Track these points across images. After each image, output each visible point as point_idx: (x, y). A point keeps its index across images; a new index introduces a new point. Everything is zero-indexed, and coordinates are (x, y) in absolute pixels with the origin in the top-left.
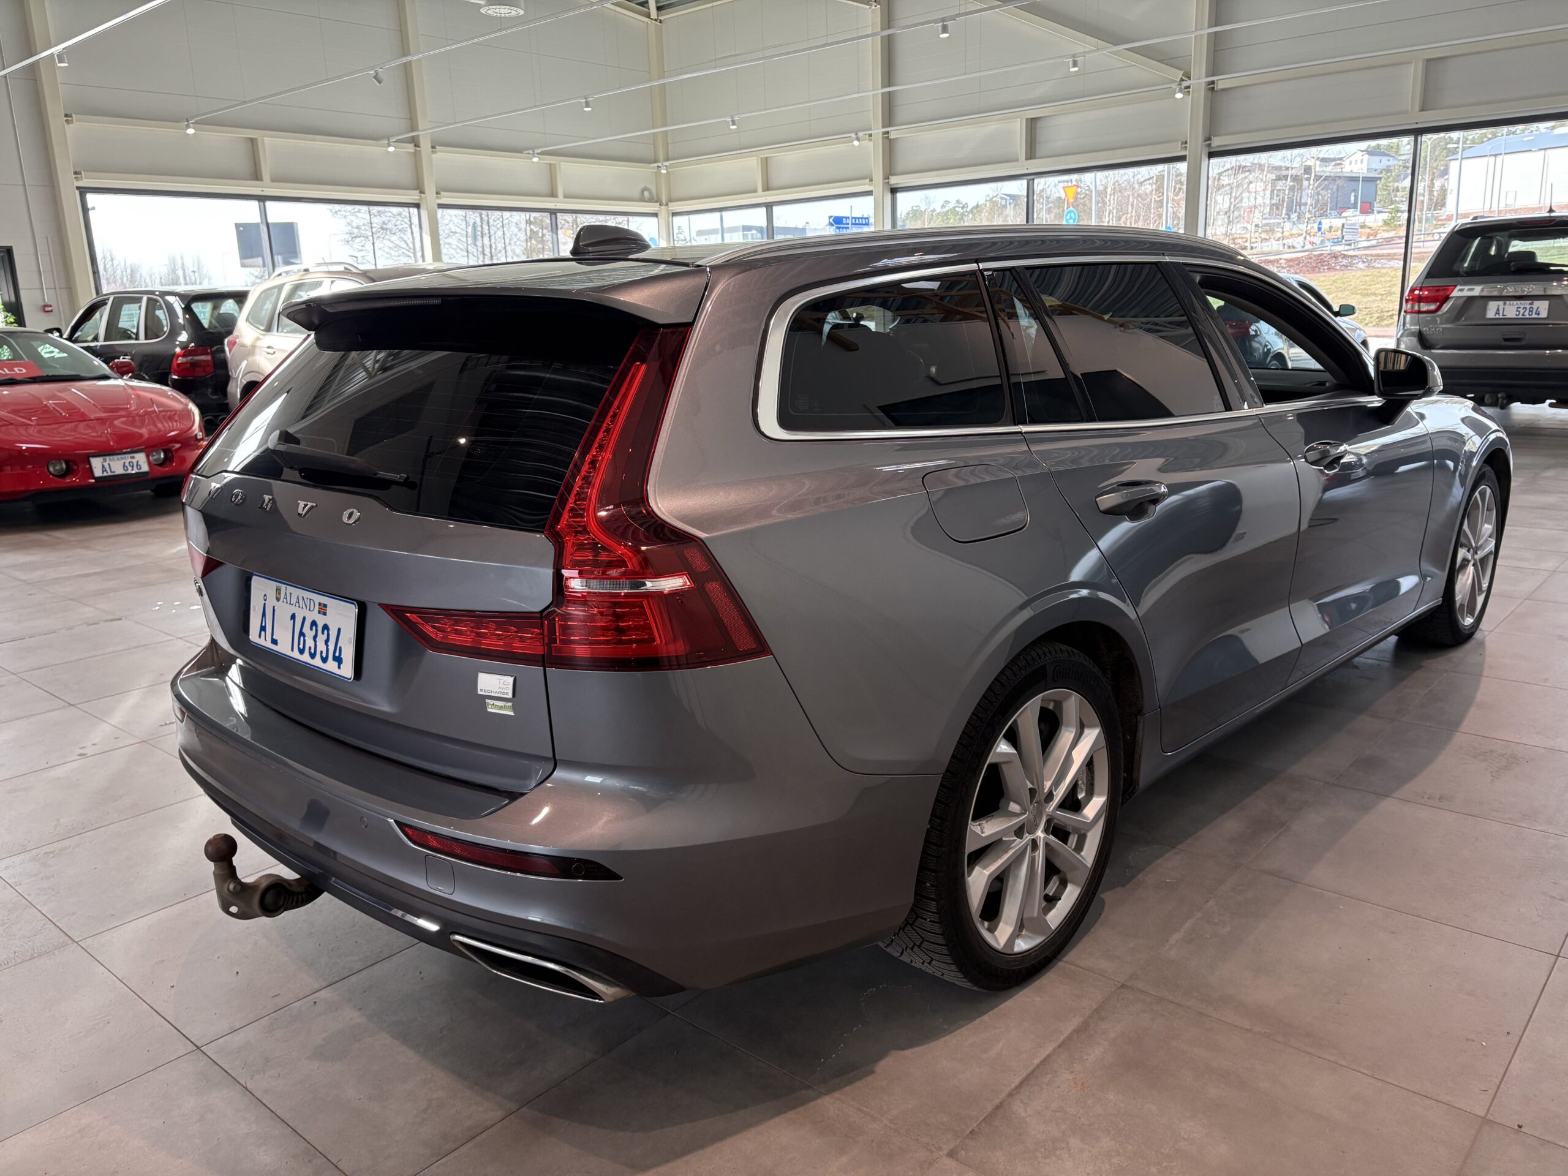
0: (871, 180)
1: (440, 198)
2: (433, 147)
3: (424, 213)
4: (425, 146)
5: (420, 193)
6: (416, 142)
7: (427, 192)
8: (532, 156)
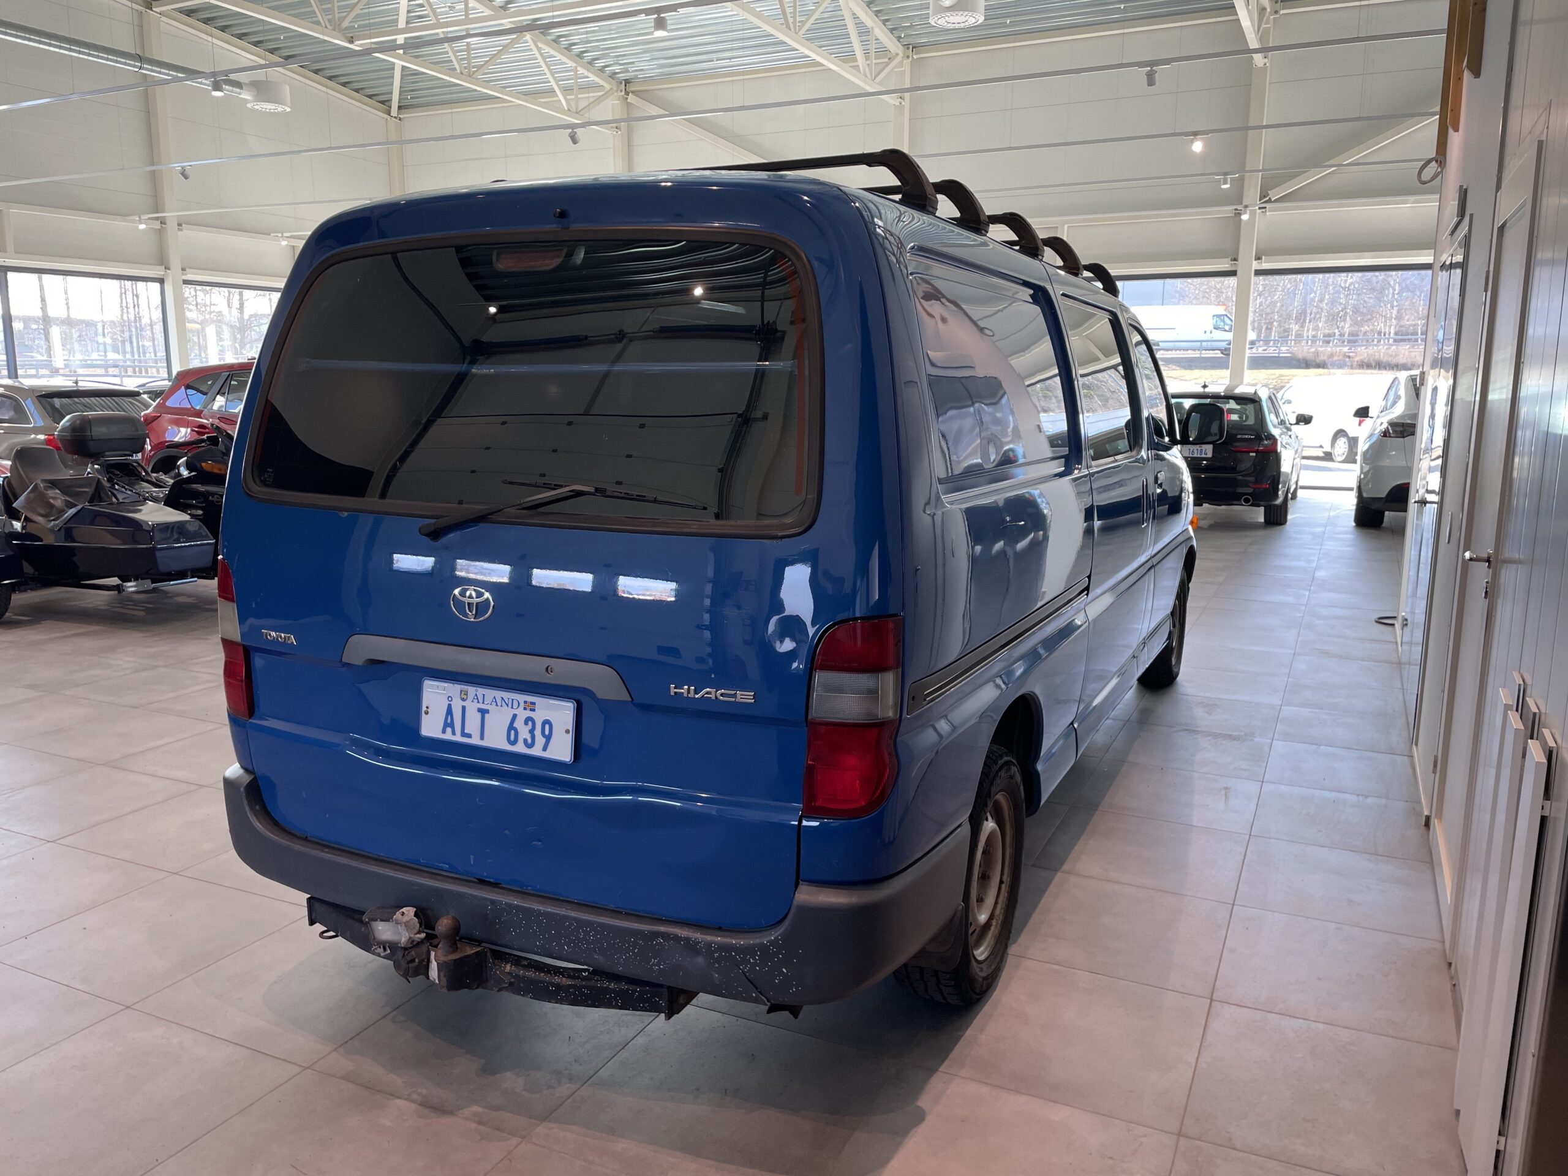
1: (186, 274)
2: (179, 225)
3: (168, 288)
4: (172, 225)
5: (165, 268)
6: (163, 222)
7: (172, 268)
8: (281, 239)
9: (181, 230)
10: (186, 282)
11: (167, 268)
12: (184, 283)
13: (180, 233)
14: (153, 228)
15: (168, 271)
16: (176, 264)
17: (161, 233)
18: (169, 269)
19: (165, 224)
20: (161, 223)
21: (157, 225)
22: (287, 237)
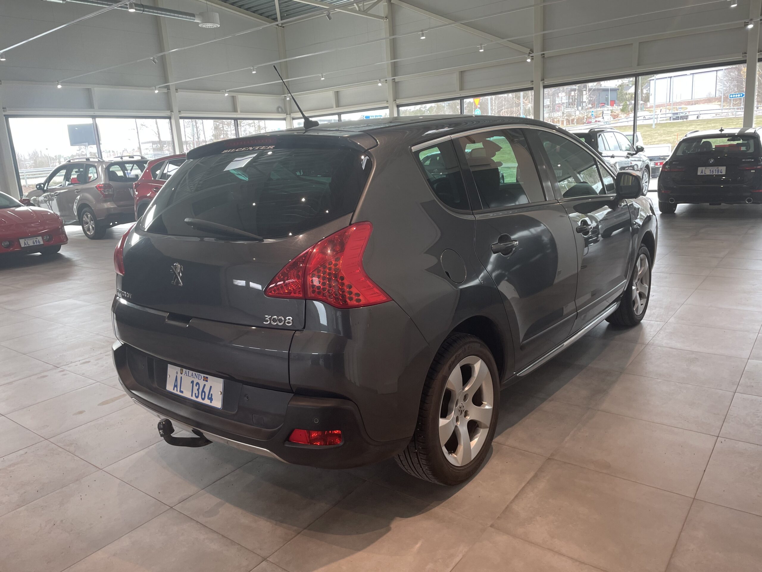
0: (387, 101)
1: (180, 114)
2: (176, 90)
3: (173, 121)
4: (173, 89)
5: (171, 112)
6: (168, 88)
7: (174, 111)
8: (225, 93)
9: (178, 92)
10: (181, 118)
11: (172, 111)
12: (180, 119)
13: (177, 94)
14: (164, 92)
15: (172, 113)
16: (176, 109)
17: (168, 95)
18: (173, 112)
19: (170, 90)
20: (168, 89)
21: (165, 90)
22: (227, 92)
